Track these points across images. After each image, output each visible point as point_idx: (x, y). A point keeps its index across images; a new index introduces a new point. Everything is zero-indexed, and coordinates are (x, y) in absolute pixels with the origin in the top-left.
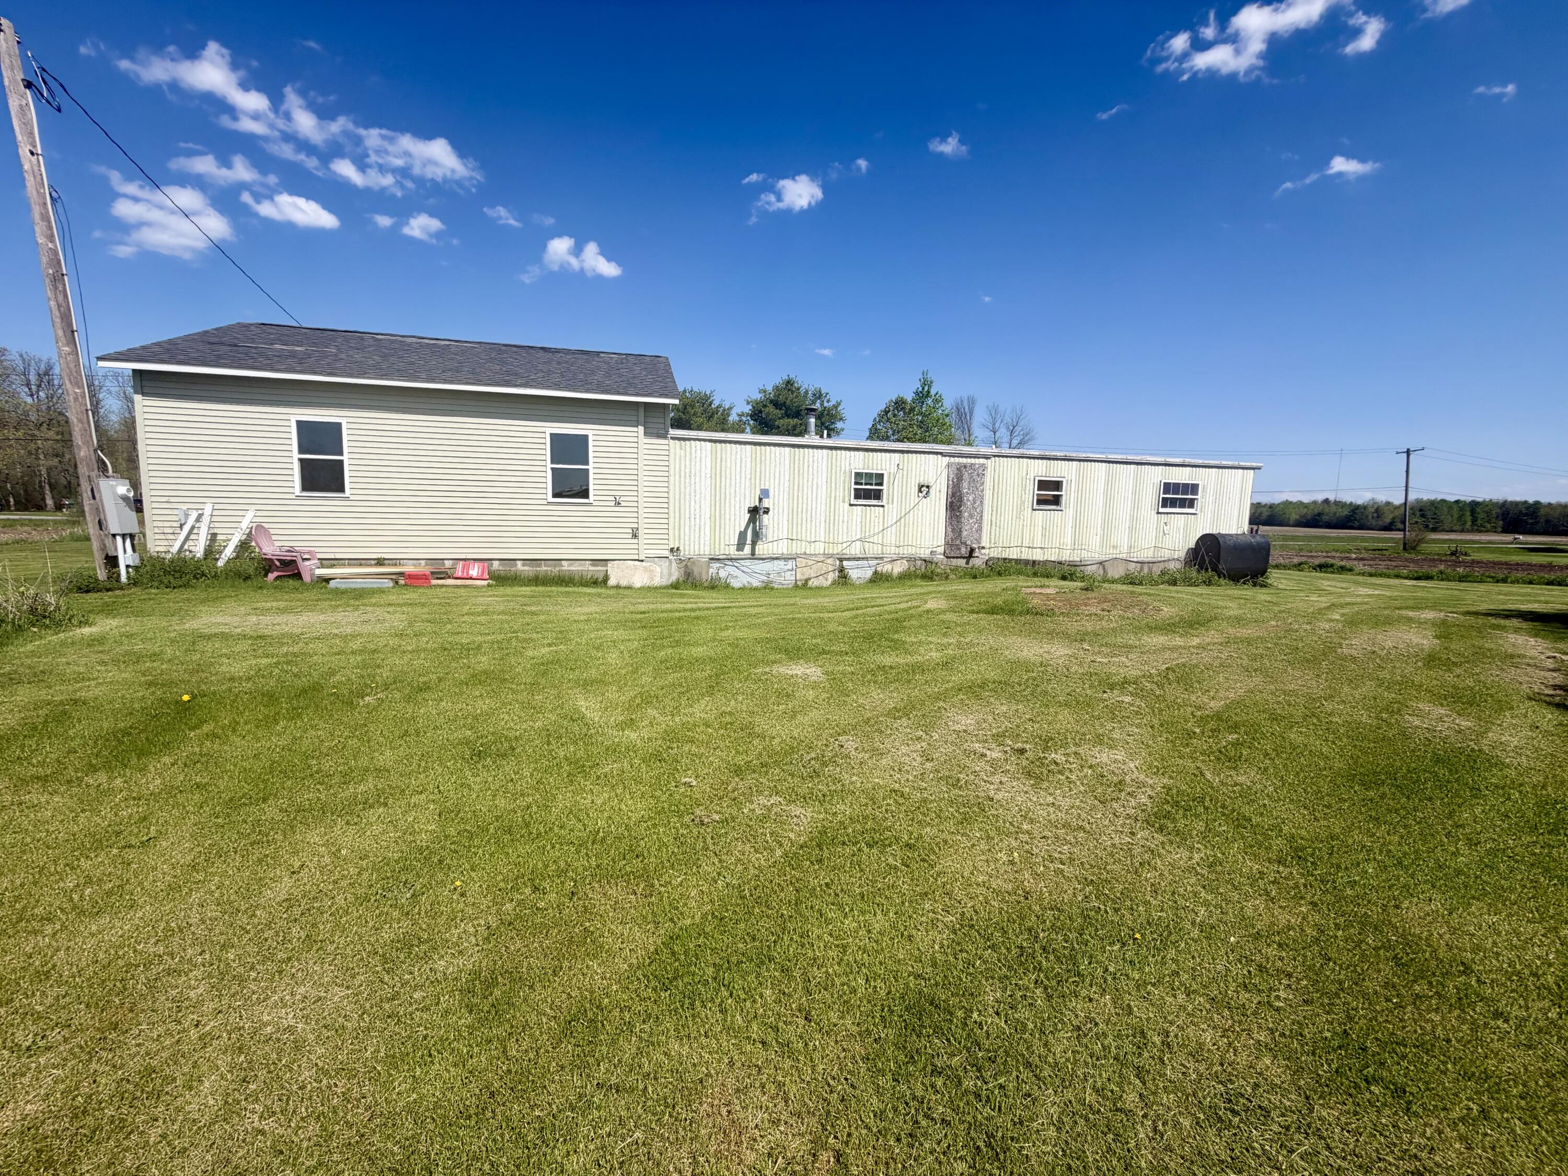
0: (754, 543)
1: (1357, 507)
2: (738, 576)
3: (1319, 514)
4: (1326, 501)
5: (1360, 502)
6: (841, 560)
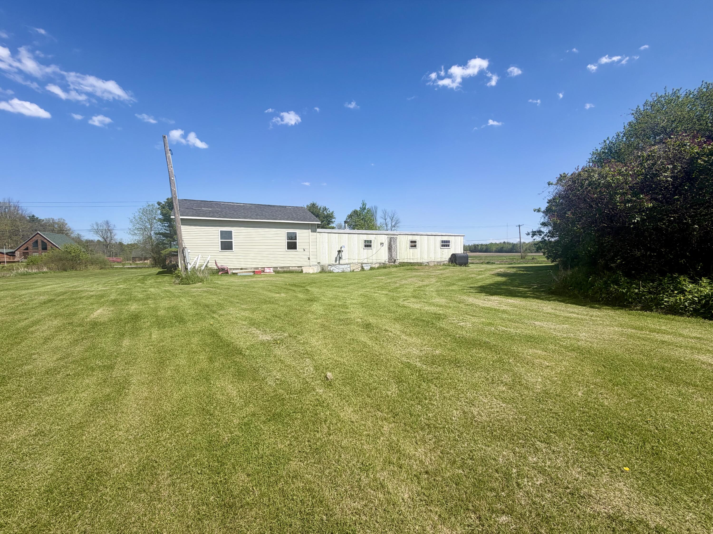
0: (339, 260)
1: (514, 244)
2: (336, 270)
3: (502, 248)
4: (504, 242)
5: (515, 243)
6: (362, 264)
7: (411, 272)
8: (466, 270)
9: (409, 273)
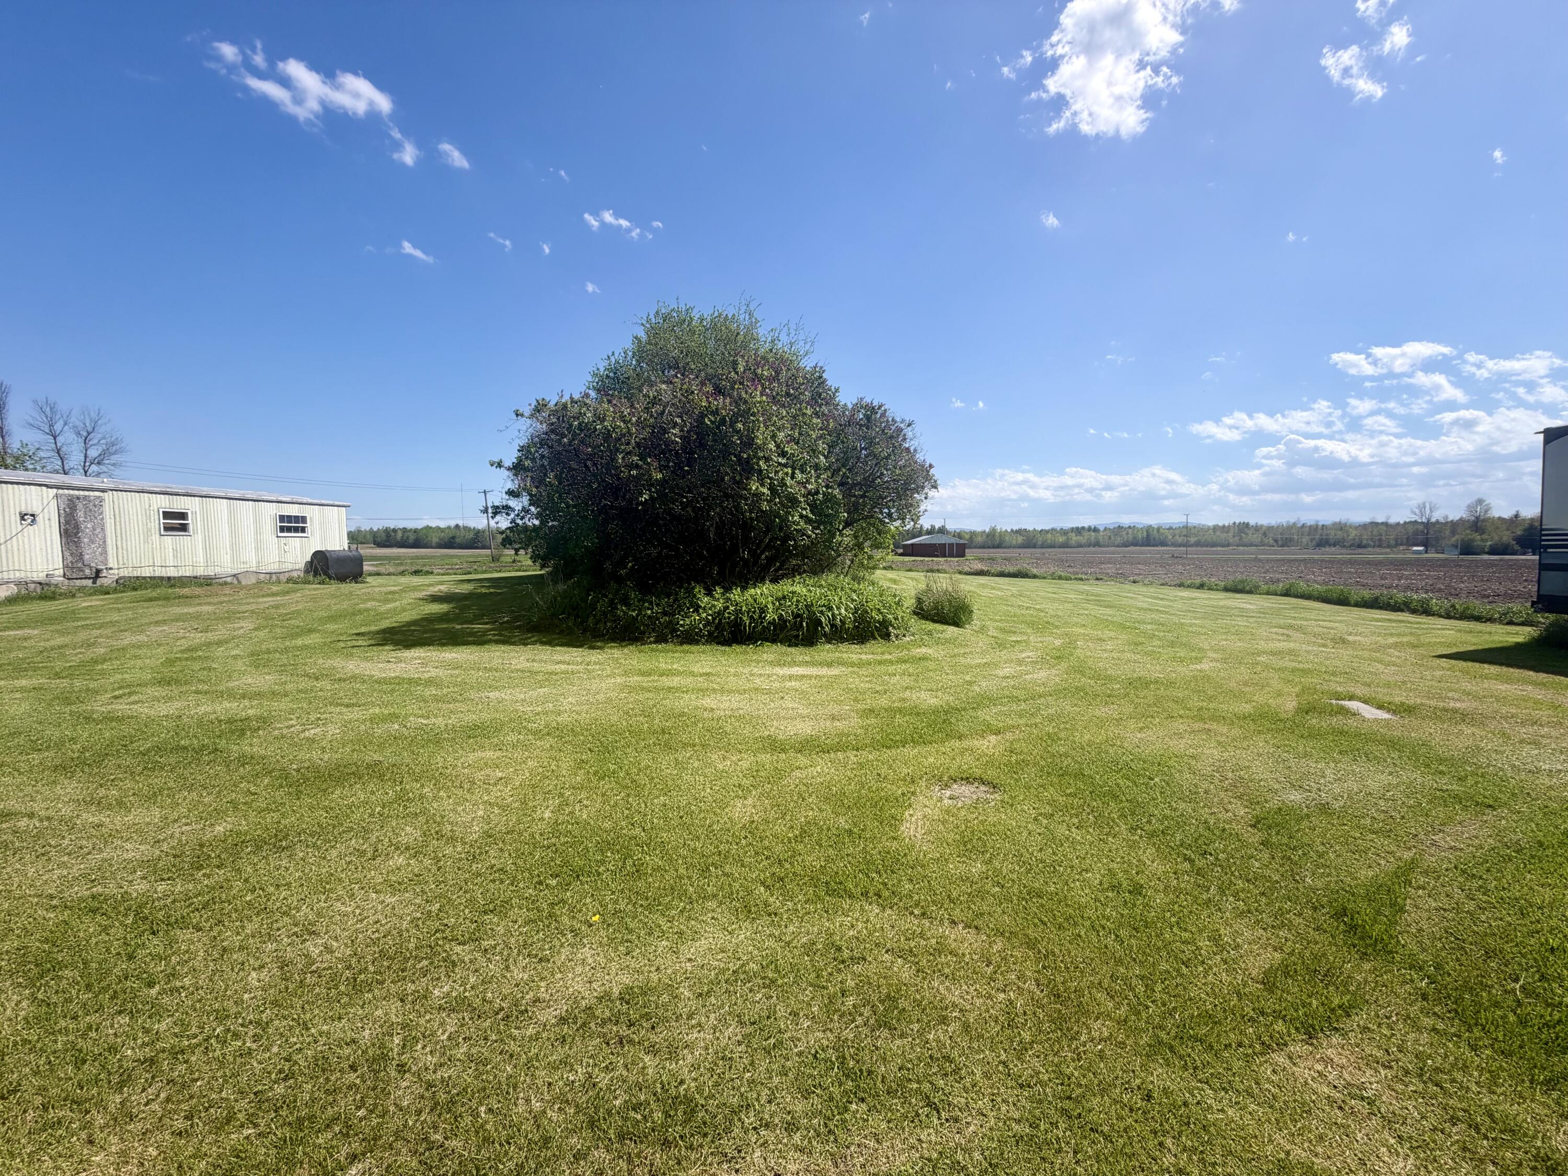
7: (164, 606)
8: (351, 593)
9: (156, 611)
